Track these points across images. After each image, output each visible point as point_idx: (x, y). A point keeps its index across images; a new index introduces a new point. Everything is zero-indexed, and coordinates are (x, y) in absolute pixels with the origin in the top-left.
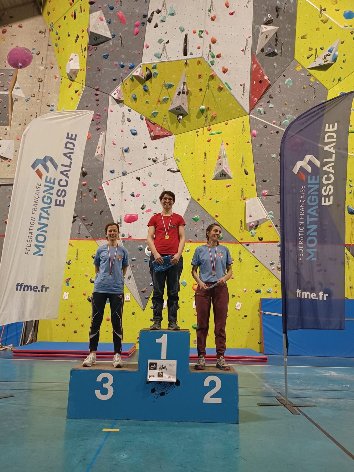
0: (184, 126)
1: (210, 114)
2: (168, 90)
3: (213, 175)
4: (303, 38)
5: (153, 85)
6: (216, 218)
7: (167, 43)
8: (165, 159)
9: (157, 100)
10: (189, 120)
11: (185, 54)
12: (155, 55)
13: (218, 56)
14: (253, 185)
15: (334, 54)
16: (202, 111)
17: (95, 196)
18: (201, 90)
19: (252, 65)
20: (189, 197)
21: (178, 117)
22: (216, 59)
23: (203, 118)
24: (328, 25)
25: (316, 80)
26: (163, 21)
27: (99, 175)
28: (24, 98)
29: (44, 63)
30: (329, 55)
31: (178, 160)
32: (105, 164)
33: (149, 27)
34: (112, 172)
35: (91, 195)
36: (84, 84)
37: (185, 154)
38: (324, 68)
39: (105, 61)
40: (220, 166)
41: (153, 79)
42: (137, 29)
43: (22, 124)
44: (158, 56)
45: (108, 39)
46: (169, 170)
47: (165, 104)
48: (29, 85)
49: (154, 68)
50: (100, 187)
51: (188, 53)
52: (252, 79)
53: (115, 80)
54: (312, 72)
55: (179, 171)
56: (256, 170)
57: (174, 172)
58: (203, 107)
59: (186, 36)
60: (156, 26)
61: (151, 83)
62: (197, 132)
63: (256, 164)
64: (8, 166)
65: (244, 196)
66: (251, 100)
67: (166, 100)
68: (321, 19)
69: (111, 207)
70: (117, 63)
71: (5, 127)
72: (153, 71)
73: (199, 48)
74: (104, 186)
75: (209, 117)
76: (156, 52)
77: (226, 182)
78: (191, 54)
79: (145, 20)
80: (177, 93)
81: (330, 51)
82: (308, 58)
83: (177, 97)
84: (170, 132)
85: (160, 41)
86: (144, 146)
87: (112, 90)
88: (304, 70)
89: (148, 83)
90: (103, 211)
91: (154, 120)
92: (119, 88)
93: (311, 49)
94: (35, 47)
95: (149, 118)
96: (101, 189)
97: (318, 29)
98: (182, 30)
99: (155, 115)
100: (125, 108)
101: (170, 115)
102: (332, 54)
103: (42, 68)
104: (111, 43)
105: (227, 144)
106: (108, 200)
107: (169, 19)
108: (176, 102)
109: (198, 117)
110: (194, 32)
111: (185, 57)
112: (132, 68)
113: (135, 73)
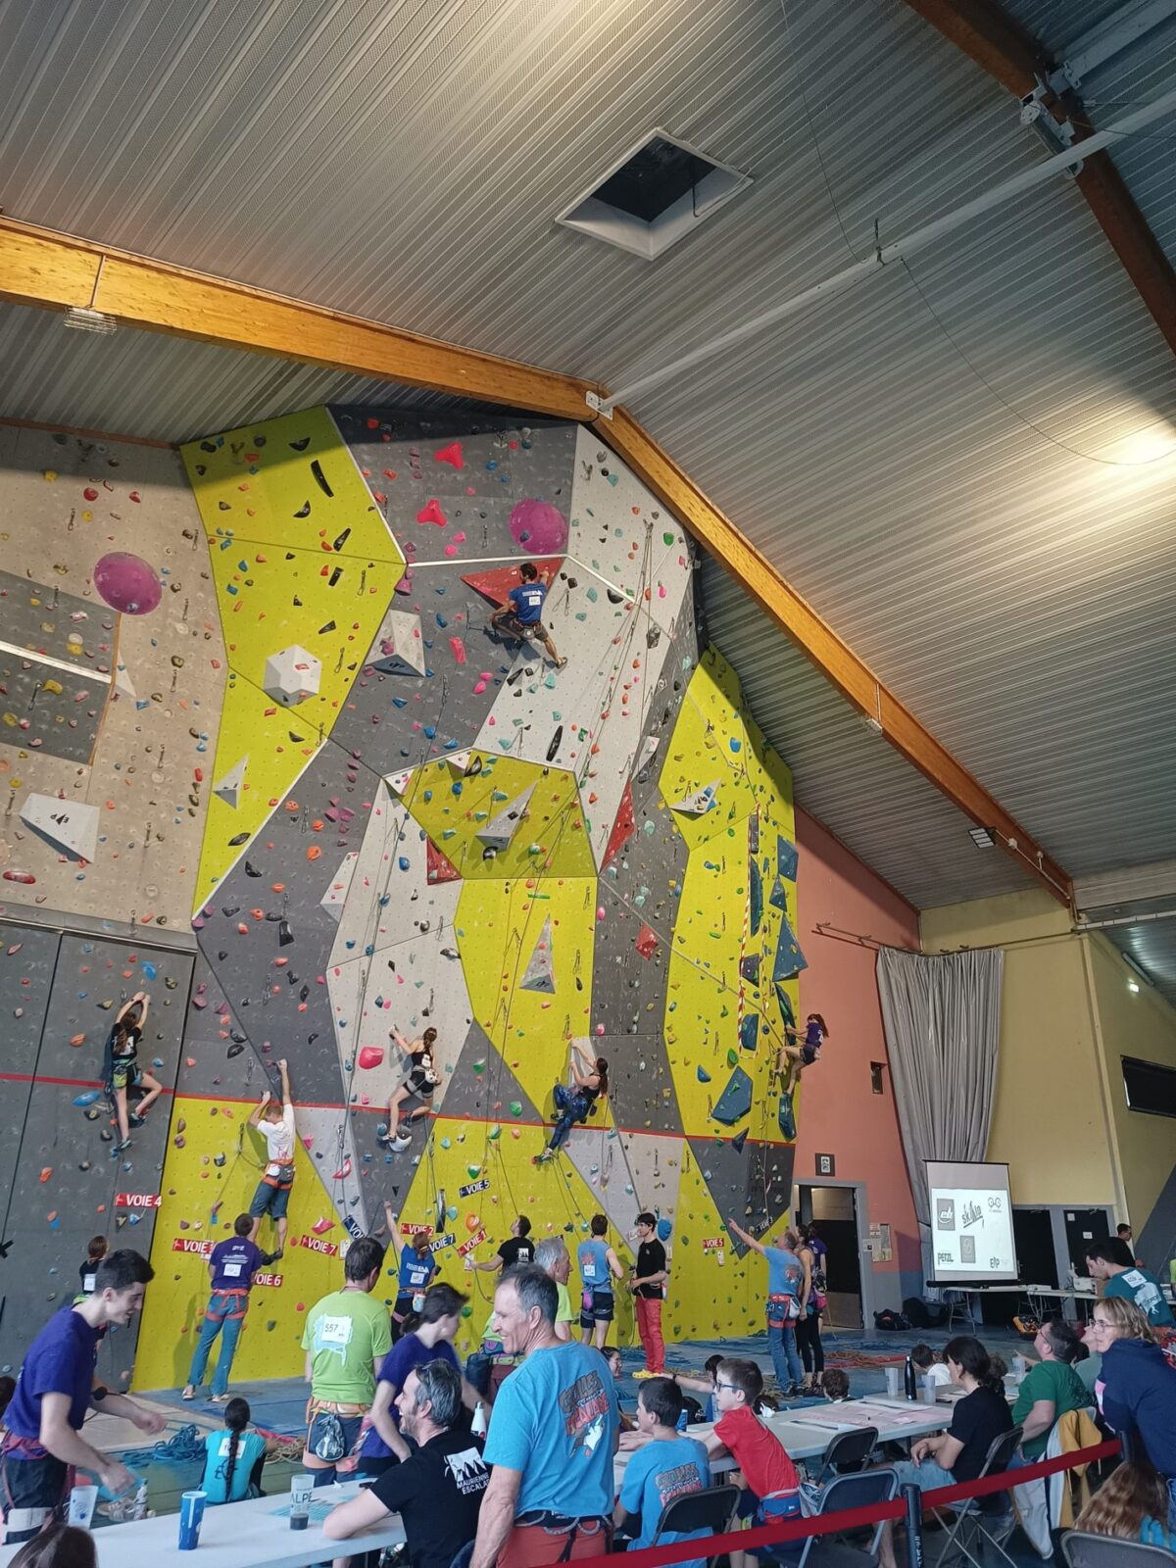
0: (489, 868)
1: (540, 860)
2: (495, 802)
3: (522, 978)
4: (677, 758)
5: (472, 788)
6: (513, 1070)
7: (527, 728)
8: (441, 928)
9: (465, 812)
10: (502, 861)
11: (550, 757)
12: (501, 743)
13: (592, 776)
14: (586, 1012)
15: (712, 801)
16: (532, 853)
17: (303, 998)
18: (546, 818)
19: (624, 796)
20: (471, 1019)
21: (487, 850)
22: (588, 779)
23: (527, 863)
24: (711, 753)
25: (679, 831)
26: (532, 691)
27: (323, 949)
28: (131, 696)
29: (190, 617)
30: (704, 799)
31: (461, 933)
32: (341, 926)
33: (507, 690)
34: (350, 945)
35: (293, 992)
36: (327, 732)
37: (476, 924)
38: (692, 815)
39: (394, 709)
40: (542, 966)
41: (478, 778)
42: (482, 685)
43: (124, 769)
44: (504, 745)
45: (418, 675)
46: (443, 953)
47: (475, 823)
48: (147, 666)
49: (492, 762)
50: (321, 979)
51: (555, 759)
52: (617, 820)
53: (404, 755)
54: (677, 816)
55: (459, 957)
56: (594, 986)
57: (452, 957)
58: (536, 847)
59: (560, 730)
60: (518, 694)
61: (471, 782)
62: (507, 884)
63: (596, 975)
64: (79, 879)
65: (570, 1032)
66: (607, 853)
67: (479, 818)
68: (707, 740)
69: (337, 1027)
70: (421, 725)
71: (77, 766)
72: (486, 767)
73: (573, 756)
74: (330, 973)
75: (539, 864)
76: (505, 738)
77: (543, 997)
78: (559, 761)
79: (500, 676)
80: (508, 813)
81: (707, 793)
82: (676, 792)
83: (504, 820)
84: (459, 873)
85: (516, 722)
86: (412, 894)
87: (392, 770)
88: (667, 810)
89: (466, 781)
90: (316, 1036)
91: (440, 844)
92: (410, 773)
93: (682, 780)
94: (167, 568)
95: (433, 838)
96: (324, 985)
97: (698, 754)
98: (557, 717)
99: (446, 836)
100: (402, 810)
101: (474, 844)
102: (709, 800)
103: (181, 628)
104: (420, 683)
105: (557, 923)
106: (334, 1011)
107: (541, 690)
108: (501, 828)
109: (520, 859)
110: (574, 728)
111: (548, 764)
112: (450, 748)
113: (453, 759)
